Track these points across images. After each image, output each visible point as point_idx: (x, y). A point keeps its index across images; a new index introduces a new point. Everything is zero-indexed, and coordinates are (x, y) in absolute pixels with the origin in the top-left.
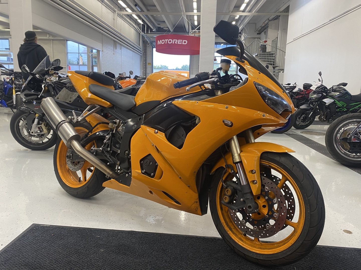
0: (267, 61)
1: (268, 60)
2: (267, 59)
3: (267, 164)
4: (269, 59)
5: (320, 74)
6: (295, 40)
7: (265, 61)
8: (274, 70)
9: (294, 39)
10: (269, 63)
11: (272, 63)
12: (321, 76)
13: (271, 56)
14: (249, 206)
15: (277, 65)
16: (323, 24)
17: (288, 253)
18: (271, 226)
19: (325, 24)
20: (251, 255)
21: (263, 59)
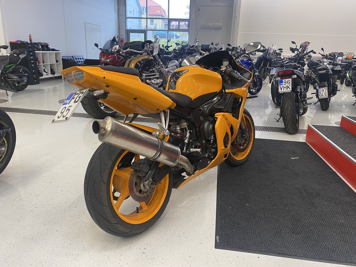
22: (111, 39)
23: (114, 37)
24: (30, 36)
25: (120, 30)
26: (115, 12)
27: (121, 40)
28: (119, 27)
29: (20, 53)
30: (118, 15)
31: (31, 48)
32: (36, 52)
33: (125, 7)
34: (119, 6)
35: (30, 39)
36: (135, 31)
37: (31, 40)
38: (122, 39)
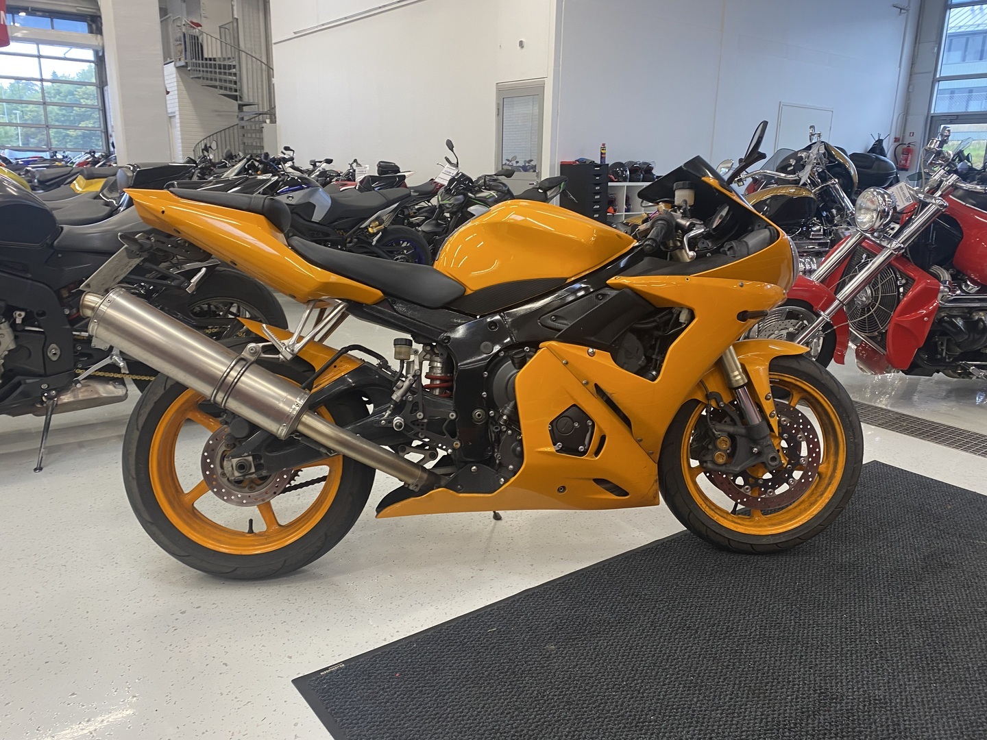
0: (221, 88)
1: (223, 84)
2: (220, 80)
3: (777, 377)
4: (225, 81)
5: (450, 145)
6: (300, 35)
7: (216, 87)
8: (241, 115)
9: (295, 33)
10: (228, 93)
11: (236, 93)
12: (453, 151)
13: (225, 71)
14: (772, 458)
15: (246, 100)
16: (380, 8)
17: (826, 515)
18: (796, 482)
19: (385, 6)
20: (764, 541)
21: (207, 79)
22: (866, 148)
23: (880, 142)
24: (603, 147)
25: (910, 118)
26: (900, 66)
27: (905, 146)
28: (907, 111)
29: (551, 186)
30: (911, 75)
31: (598, 176)
32: (610, 184)
33: (936, 49)
34: (916, 48)
35: (602, 154)
36: (960, 118)
37: (602, 158)
38: (909, 144)
